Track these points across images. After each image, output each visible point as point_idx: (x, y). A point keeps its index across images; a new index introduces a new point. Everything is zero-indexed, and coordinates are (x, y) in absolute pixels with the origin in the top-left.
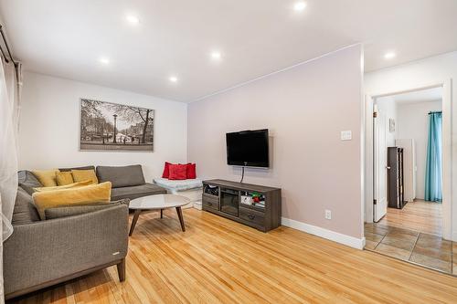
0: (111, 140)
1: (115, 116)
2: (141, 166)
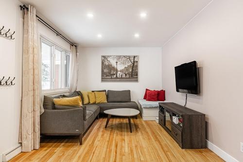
0: (115, 76)
1: (117, 62)
2: (130, 91)
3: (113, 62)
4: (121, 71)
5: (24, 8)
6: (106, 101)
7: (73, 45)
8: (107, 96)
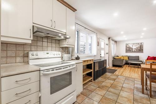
0: (132, 51)
2: (139, 56)
3: (131, 46)
4: (134, 49)
5: (109, 38)
6: (128, 59)
7: (116, 42)
8: (128, 58)
